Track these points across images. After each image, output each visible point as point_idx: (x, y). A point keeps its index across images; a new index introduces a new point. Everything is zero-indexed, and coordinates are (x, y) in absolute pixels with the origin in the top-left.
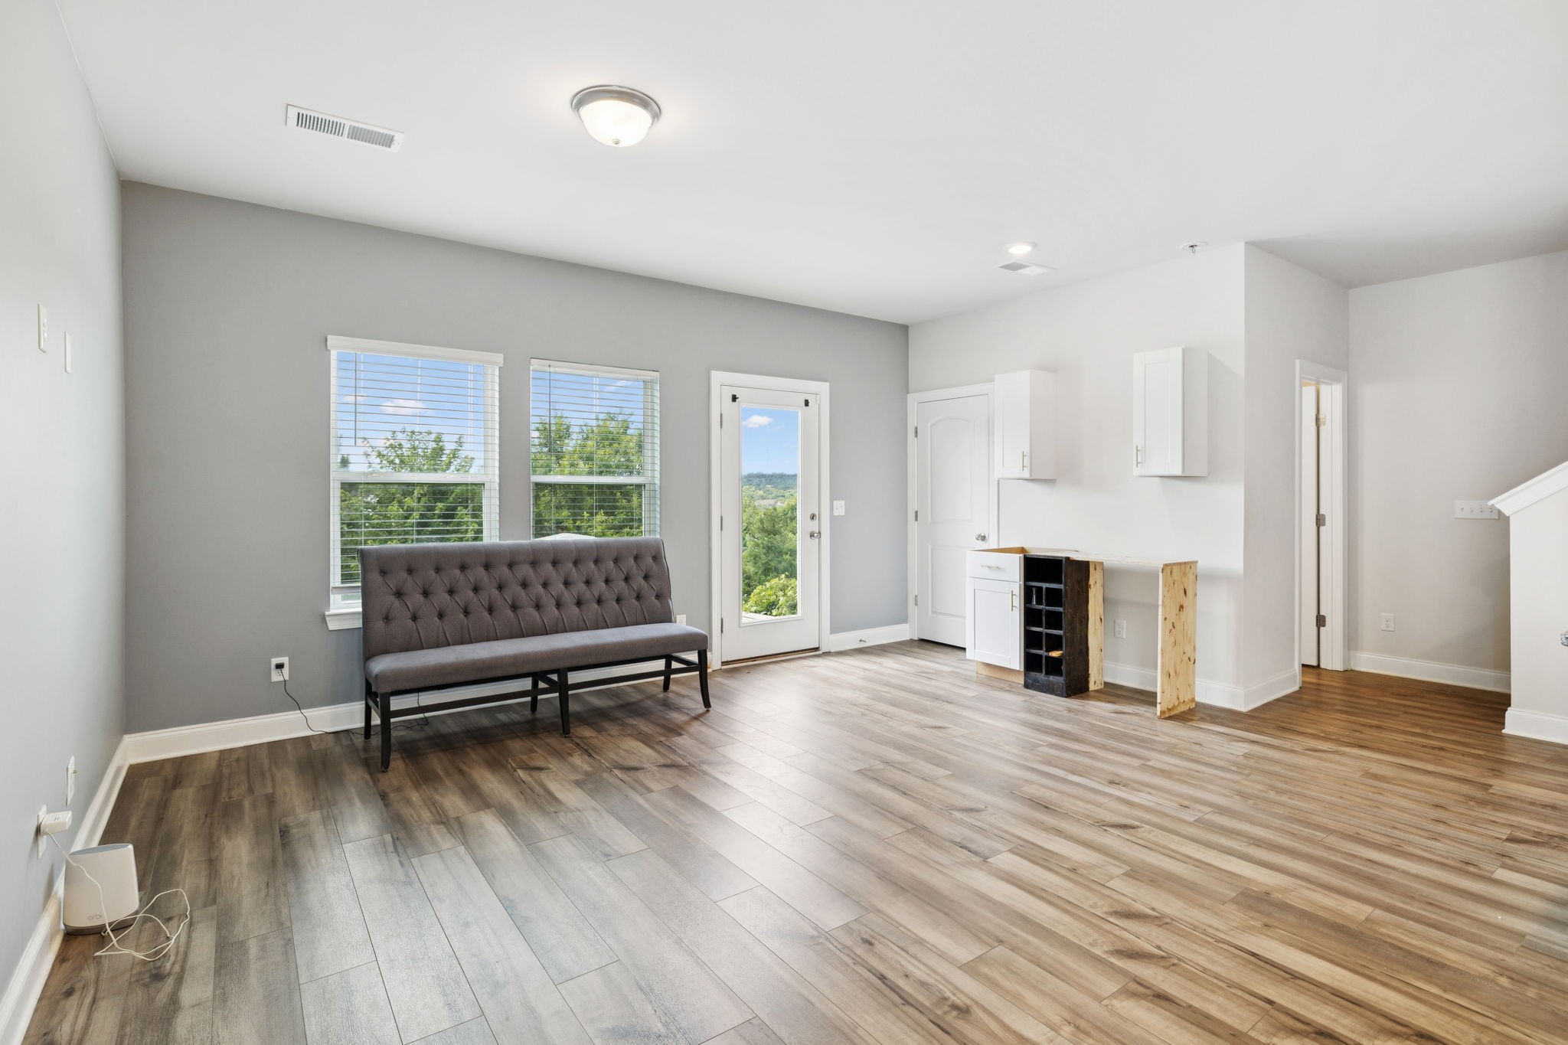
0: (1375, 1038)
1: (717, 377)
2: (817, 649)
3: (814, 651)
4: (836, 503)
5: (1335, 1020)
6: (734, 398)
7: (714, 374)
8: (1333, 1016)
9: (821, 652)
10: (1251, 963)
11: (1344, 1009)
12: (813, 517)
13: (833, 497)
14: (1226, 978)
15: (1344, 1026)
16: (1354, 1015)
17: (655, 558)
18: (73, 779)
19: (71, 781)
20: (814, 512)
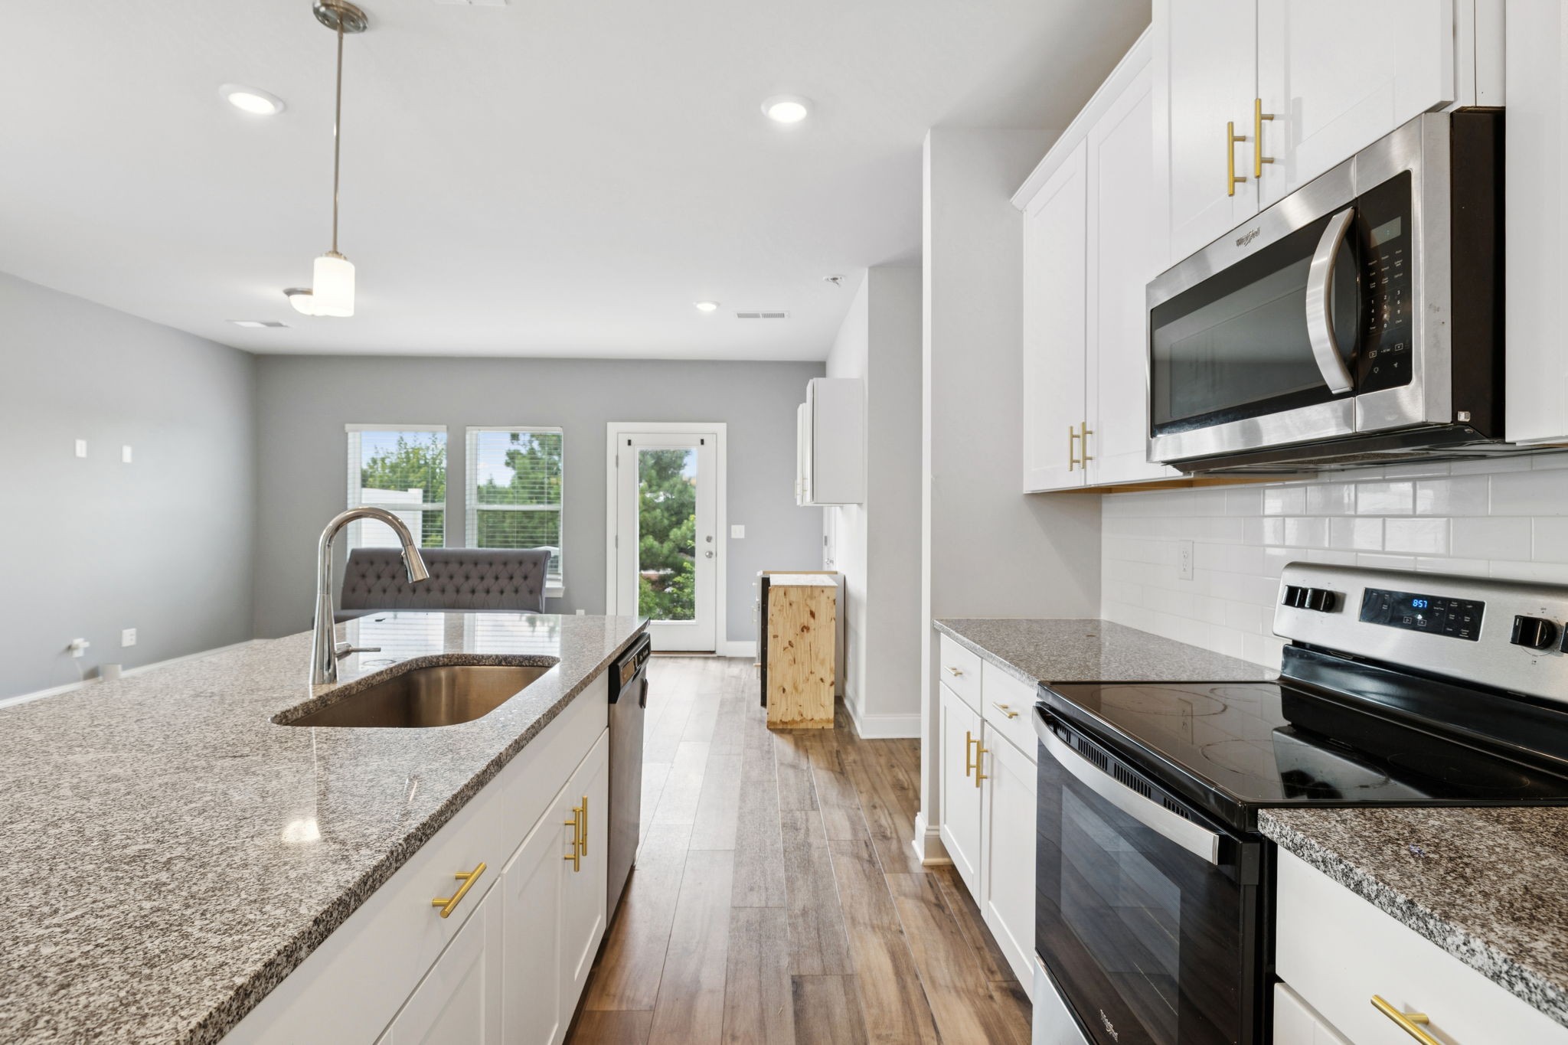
1: (613, 428)
2: (713, 652)
3: (709, 654)
4: (733, 527)
6: (629, 443)
7: (610, 425)
9: (715, 655)
12: (709, 539)
13: (731, 521)
17: (535, 564)
18: (134, 637)
19: (129, 637)
20: (710, 535)
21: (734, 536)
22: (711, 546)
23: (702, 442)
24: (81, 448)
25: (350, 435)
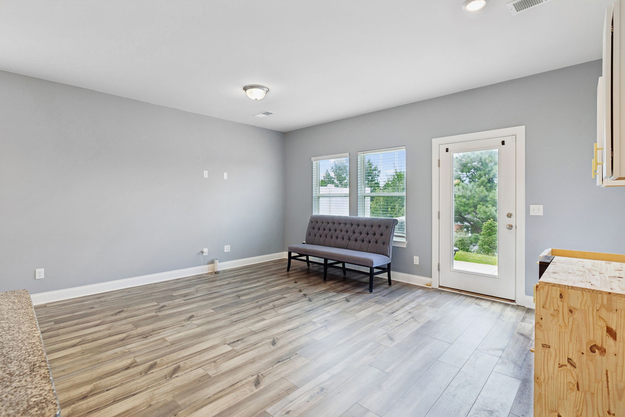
0: (72, 410)
1: (436, 142)
2: (512, 301)
3: (509, 302)
4: (532, 207)
5: (88, 403)
6: (447, 150)
7: (434, 140)
8: (90, 403)
9: (515, 304)
10: (130, 393)
11: (91, 408)
12: (509, 215)
13: (529, 203)
14: (126, 384)
15: (83, 404)
16: (85, 409)
17: (387, 227)
18: (229, 249)
19: (227, 249)
20: (510, 212)
21: (532, 213)
22: (511, 221)
23: (503, 143)
24: (206, 174)
25: (314, 162)
